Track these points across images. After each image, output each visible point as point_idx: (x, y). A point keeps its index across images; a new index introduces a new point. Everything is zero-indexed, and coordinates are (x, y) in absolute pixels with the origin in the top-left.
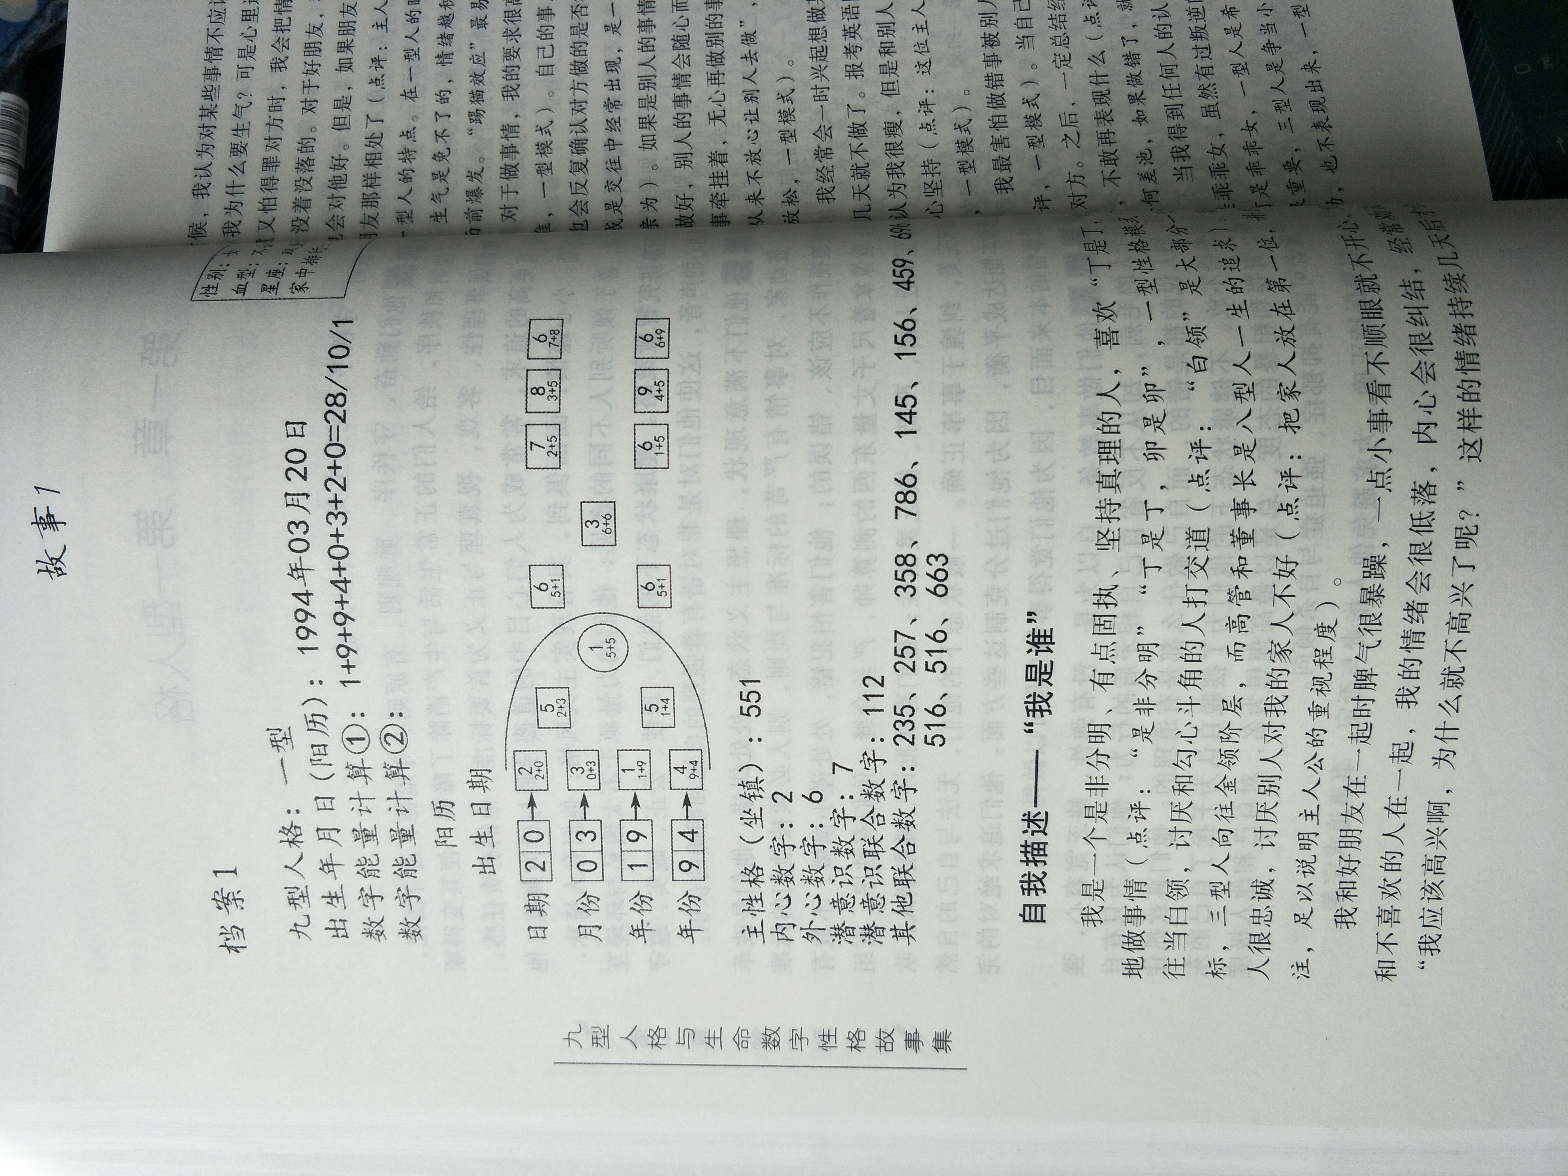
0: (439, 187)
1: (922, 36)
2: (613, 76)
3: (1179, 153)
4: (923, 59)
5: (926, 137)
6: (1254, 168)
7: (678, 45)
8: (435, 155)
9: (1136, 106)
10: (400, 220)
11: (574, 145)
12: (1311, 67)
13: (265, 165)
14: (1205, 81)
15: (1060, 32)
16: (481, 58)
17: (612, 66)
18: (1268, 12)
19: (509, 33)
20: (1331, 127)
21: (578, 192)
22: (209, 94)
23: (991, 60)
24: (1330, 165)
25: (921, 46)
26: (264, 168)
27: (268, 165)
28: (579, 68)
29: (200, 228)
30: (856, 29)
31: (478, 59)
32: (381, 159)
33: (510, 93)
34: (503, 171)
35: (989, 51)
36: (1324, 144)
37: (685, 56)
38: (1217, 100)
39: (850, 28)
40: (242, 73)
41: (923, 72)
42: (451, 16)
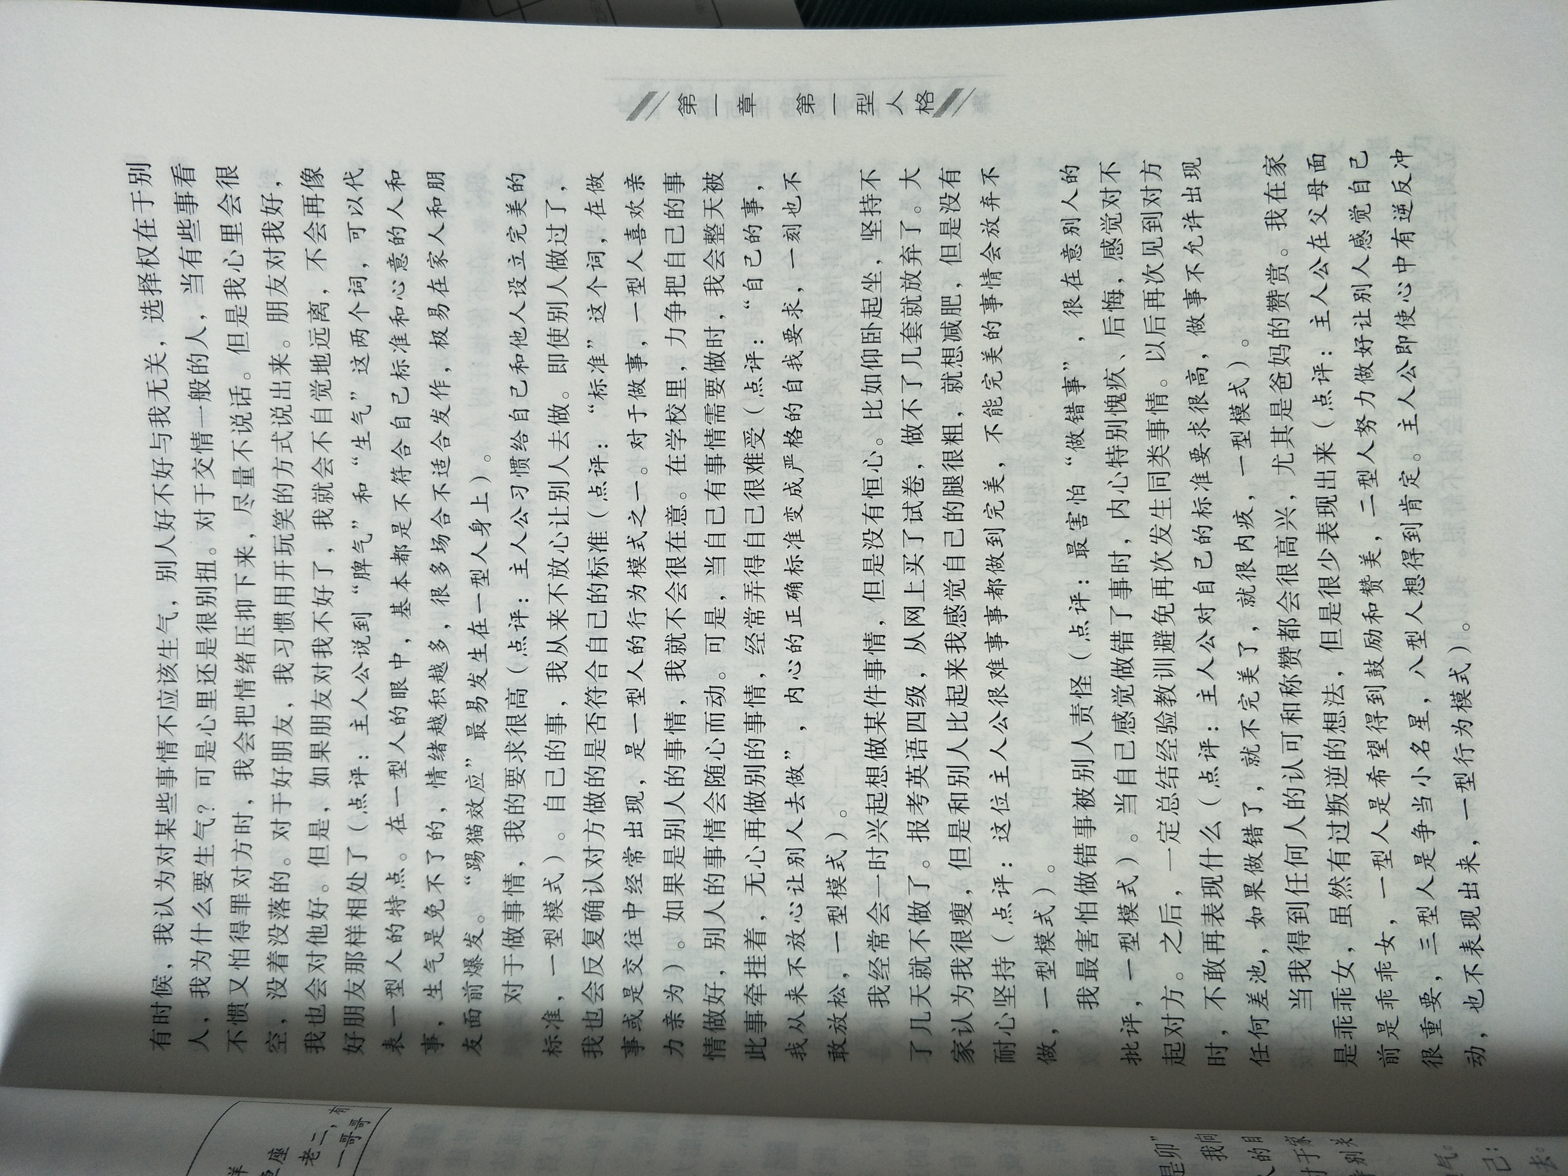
0: (432, 952)
1: (1000, 788)
2: (635, 817)
3: (1299, 971)
4: (1001, 821)
5: (1000, 927)
6: (1385, 1000)
7: (711, 779)
8: (427, 908)
9: (1252, 901)
10: (389, 991)
11: (587, 909)
12: (1468, 864)
13: (233, 904)
14: (1338, 873)
15: (1168, 792)
16: (479, 781)
17: (633, 803)
18: (1424, 780)
19: (512, 748)
20: (1482, 950)
21: (592, 970)
22: (164, 804)
23: (1085, 826)
24: (1474, 1003)
25: (1000, 801)
26: (233, 910)
27: (238, 905)
28: (595, 803)
29: (165, 983)
30: (922, 772)
31: (475, 782)
32: (365, 908)
33: (513, 831)
34: (506, 936)
35: (1081, 813)
36: (1471, 973)
37: (720, 795)
38: (1350, 901)
39: (915, 770)
40: (201, 778)
41: (1000, 838)
42: (443, 719)
